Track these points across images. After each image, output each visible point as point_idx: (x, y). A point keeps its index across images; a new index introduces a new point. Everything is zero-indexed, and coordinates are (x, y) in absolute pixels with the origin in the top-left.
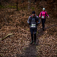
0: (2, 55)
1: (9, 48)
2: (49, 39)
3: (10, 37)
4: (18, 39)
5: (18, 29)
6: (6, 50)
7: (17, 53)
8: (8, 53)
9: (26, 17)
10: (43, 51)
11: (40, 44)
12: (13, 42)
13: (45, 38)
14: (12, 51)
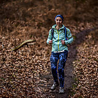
0: (14, 76)
1: (27, 63)
2: (94, 48)
3: (28, 45)
4: (41, 49)
5: (42, 31)
6: (22, 68)
7: (39, 73)
8: (24, 72)
9: (55, 10)
10: (85, 69)
11: (79, 57)
12: (32, 55)
13: (88, 47)
14: (32, 69)
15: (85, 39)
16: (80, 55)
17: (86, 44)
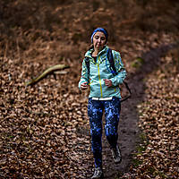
0: (31, 132)
1: (54, 108)
3: (55, 75)
5: (80, 49)
6: (44, 116)
7: (77, 126)
8: (49, 124)
9: (104, 11)
10: (159, 118)
11: (149, 96)
12: (64, 92)
13: (166, 77)
14: (62, 119)
15: (159, 64)
16: (150, 94)
17: (162, 72)
